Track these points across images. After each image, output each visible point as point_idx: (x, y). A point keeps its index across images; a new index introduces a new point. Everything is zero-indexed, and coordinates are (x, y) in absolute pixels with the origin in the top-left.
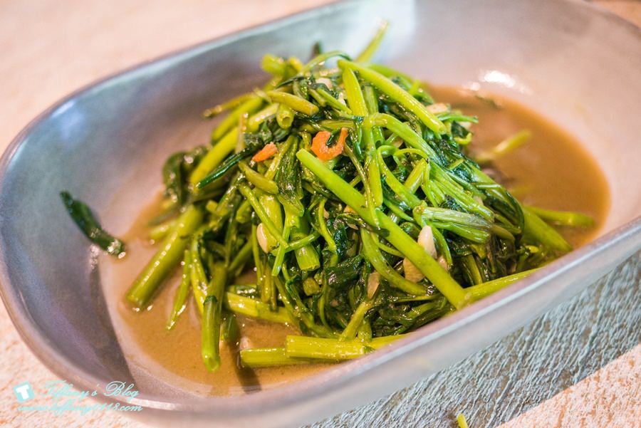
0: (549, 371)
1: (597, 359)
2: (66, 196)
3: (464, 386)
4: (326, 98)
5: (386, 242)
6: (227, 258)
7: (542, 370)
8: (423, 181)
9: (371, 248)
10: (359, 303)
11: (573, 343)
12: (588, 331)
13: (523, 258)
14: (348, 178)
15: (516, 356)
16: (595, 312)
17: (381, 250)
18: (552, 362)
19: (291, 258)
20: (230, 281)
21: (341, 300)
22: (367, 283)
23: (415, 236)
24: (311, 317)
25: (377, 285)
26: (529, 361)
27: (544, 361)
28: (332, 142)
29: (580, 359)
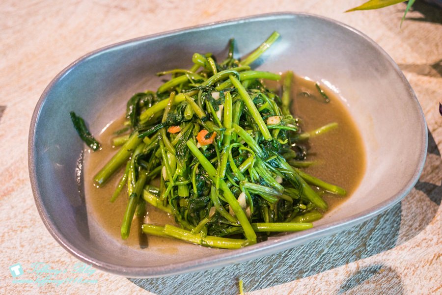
0: (294, 268)
1: (320, 267)
2: (73, 115)
3: (249, 265)
4: (211, 110)
5: (222, 195)
6: (149, 169)
7: (290, 266)
8: (249, 167)
9: (215, 196)
10: (204, 218)
11: (312, 256)
12: (322, 251)
13: (296, 211)
14: (209, 158)
15: (281, 256)
16: (330, 241)
17: (219, 198)
18: (297, 263)
19: (176, 188)
20: (148, 182)
21: (195, 214)
22: (209, 211)
23: (237, 196)
24: (181, 217)
25: (214, 213)
26: (286, 260)
27: (294, 262)
28: (208, 137)
29: (311, 265)
